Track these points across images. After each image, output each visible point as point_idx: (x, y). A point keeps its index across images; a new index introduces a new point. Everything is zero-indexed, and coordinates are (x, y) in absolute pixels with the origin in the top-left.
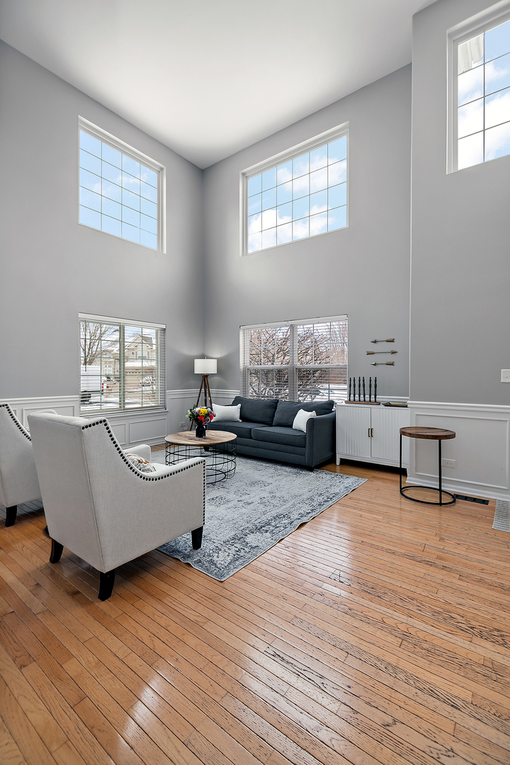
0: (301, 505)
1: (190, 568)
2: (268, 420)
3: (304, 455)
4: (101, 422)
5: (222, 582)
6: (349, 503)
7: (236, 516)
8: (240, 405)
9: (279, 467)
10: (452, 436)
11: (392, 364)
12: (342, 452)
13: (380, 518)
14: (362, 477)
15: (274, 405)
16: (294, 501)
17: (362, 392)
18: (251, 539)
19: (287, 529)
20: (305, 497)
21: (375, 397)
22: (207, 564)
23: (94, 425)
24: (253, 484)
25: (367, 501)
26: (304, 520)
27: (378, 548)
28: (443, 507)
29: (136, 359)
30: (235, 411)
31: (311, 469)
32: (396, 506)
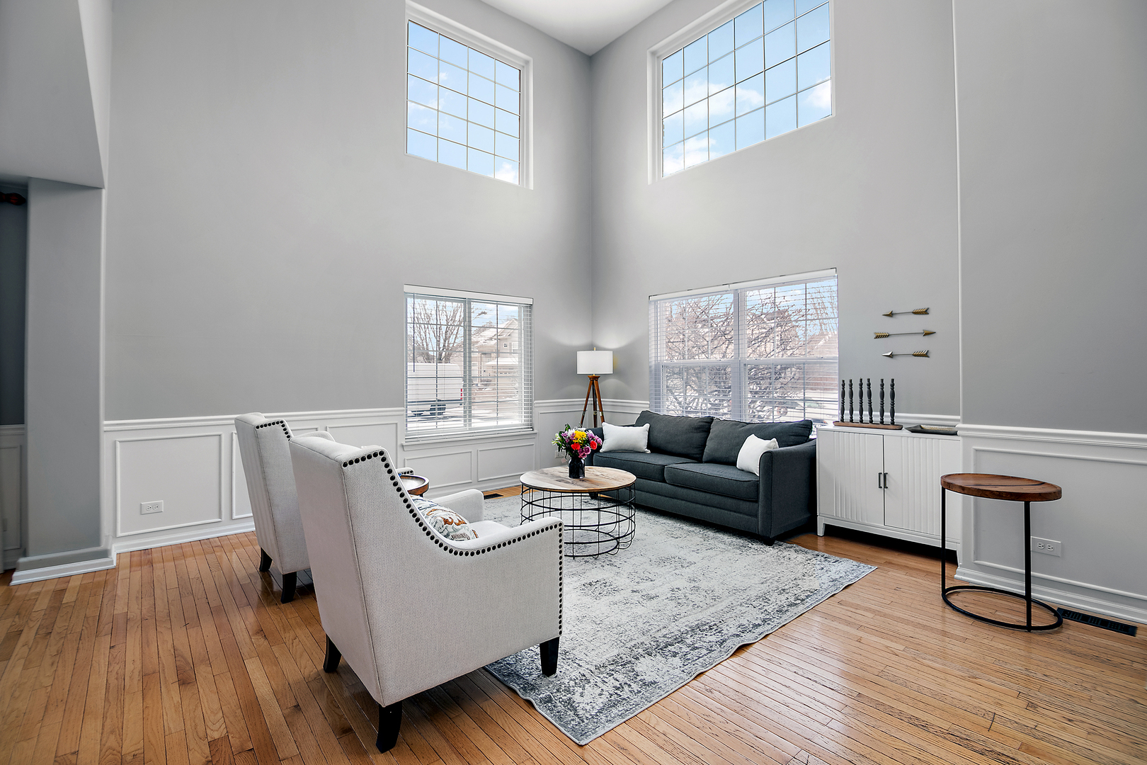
0: (744, 609)
1: (532, 711)
2: (693, 451)
3: (756, 516)
4: (375, 455)
5: (581, 746)
6: (838, 610)
7: (624, 619)
8: (647, 426)
9: (711, 534)
10: (1055, 495)
11: (926, 355)
12: (828, 513)
13: (898, 647)
14: (867, 562)
15: (705, 426)
16: (731, 599)
17: (866, 405)
18: (646, 667)
19: (713, 655)
20: (753, 593)
21: (892, 415)
22: (560, 707)
23: (363, 459)
24: (663, 561)
25: (873, 611)
26: (747, 639)
27: (891, 712)
28: (1035, 636)
29: (510, 353)
30: (638, 436)
31: (769, 542)
32: (933, 625)
